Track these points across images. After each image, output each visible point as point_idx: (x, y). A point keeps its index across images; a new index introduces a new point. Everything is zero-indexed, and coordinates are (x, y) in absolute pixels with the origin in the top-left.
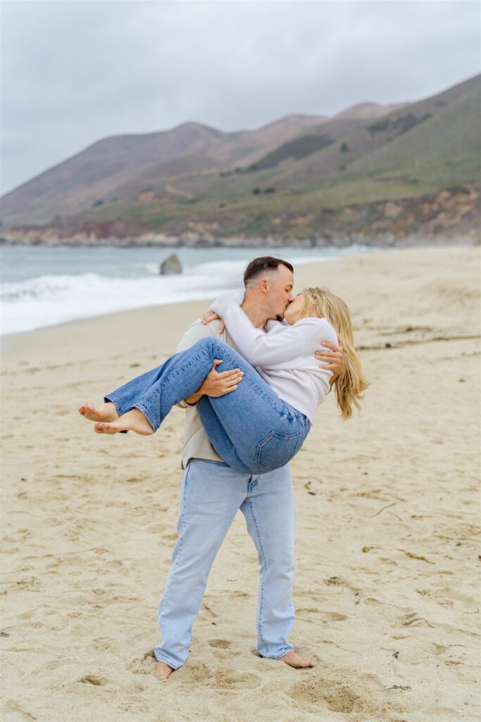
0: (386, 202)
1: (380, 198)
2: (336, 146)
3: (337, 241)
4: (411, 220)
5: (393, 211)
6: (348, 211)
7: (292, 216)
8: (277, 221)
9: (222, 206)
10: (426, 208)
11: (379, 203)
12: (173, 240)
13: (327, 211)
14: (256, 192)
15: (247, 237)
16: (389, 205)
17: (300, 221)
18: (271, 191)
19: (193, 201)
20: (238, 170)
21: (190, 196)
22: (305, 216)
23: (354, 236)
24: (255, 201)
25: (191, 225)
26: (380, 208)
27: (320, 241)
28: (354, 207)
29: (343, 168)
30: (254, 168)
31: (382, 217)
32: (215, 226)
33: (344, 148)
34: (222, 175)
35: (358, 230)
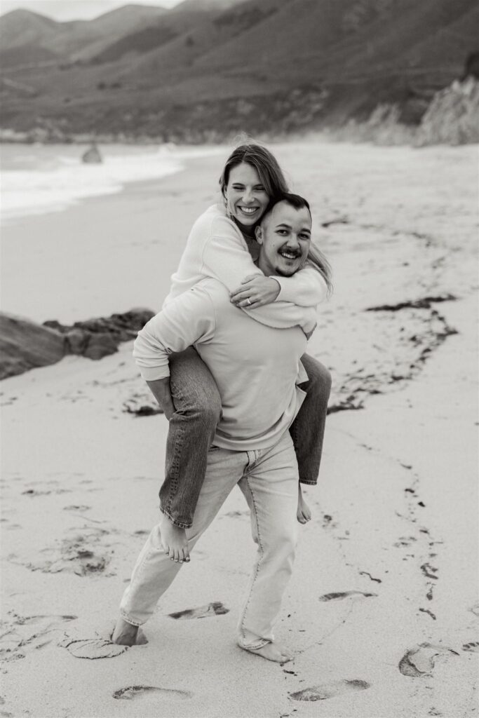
0: (237, 99)
1: (231, 95)
2: (182, 39)
3: (189, 139)
4: (263, 117)
5: (245, 108)
6: (200, 108)
7: (143, 112)
8: (128, 117)
9: (67, 101)
10: (278, 106)
11: (230, 100)
12: (21, 136)
13: (179, 108)
14: (102, 86)
15: (98, 133)
16: (241, 103)
17: (152, 117)
18: (116, 86)
19: (35, 96)
20: (79, 63)
21: (31, 90)
22: (156, 112)
23: (206, 133)
24: (100, 96)
25: (39, 120)
26: (232, 105)
27: (173, 138)
28: (206, 103)
29: (189, 63)
30: (96, 61)
31: (234, 114)
32: (64, 122)
33: (190, 42)
34: (62, 68)
35: (210, 128)
